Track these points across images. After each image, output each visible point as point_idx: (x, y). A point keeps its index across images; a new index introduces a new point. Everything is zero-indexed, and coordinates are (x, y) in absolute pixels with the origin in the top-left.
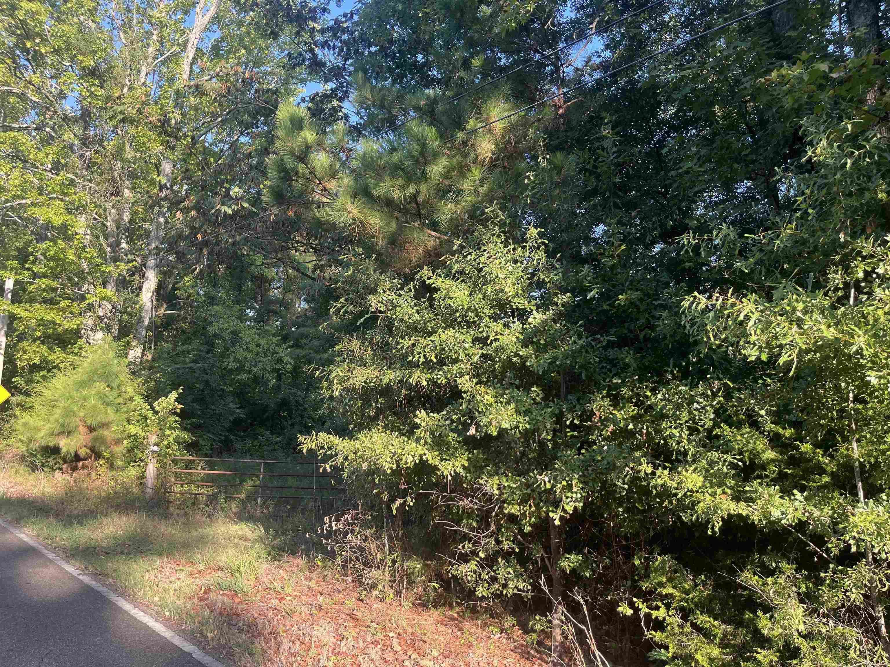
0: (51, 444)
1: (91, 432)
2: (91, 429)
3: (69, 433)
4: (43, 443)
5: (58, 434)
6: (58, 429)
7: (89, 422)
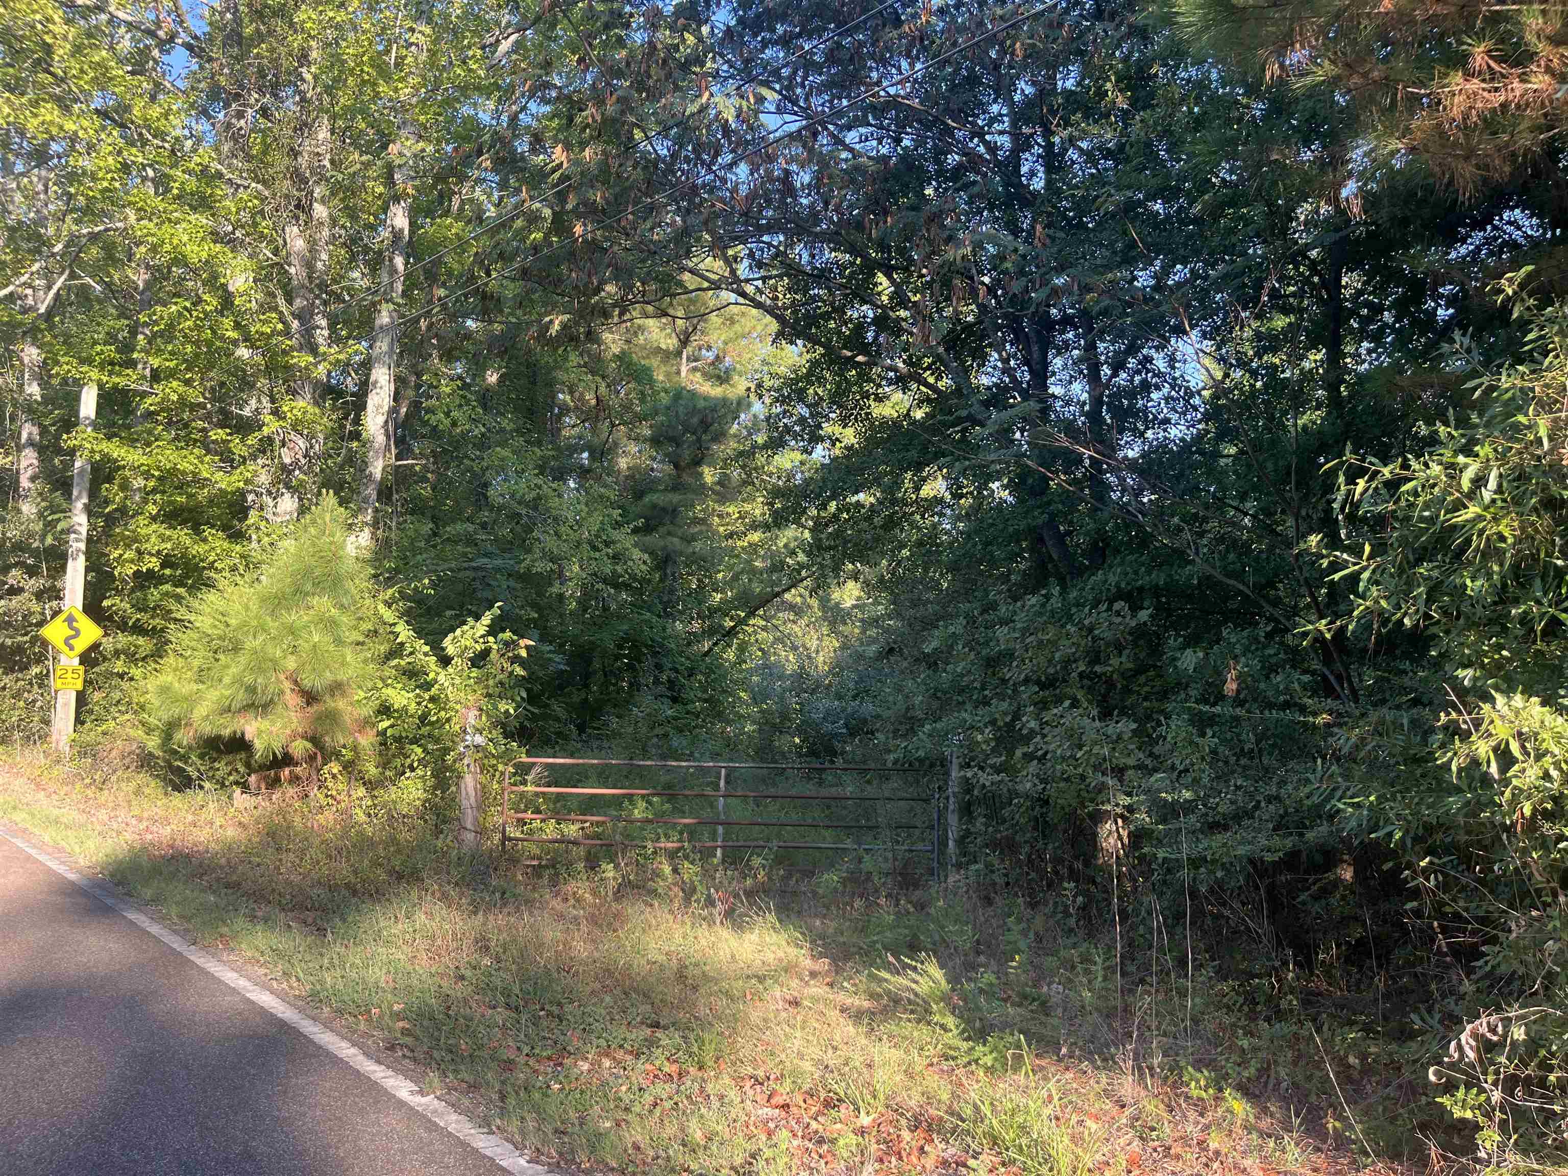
0: (226, 733)
1: (308, 704)
2: (310, 697)
3: (265, 706)
4: (208, 729)
5: (239, 711)
6: (241, 697)
7: (307, 684)
